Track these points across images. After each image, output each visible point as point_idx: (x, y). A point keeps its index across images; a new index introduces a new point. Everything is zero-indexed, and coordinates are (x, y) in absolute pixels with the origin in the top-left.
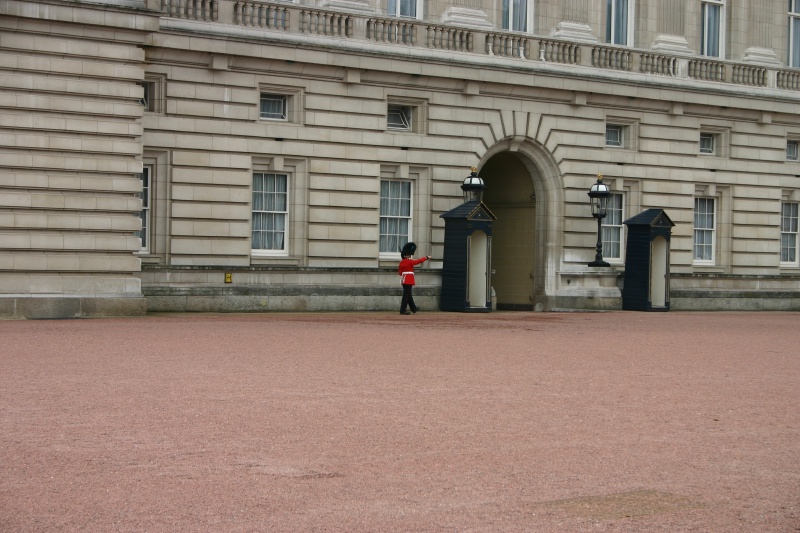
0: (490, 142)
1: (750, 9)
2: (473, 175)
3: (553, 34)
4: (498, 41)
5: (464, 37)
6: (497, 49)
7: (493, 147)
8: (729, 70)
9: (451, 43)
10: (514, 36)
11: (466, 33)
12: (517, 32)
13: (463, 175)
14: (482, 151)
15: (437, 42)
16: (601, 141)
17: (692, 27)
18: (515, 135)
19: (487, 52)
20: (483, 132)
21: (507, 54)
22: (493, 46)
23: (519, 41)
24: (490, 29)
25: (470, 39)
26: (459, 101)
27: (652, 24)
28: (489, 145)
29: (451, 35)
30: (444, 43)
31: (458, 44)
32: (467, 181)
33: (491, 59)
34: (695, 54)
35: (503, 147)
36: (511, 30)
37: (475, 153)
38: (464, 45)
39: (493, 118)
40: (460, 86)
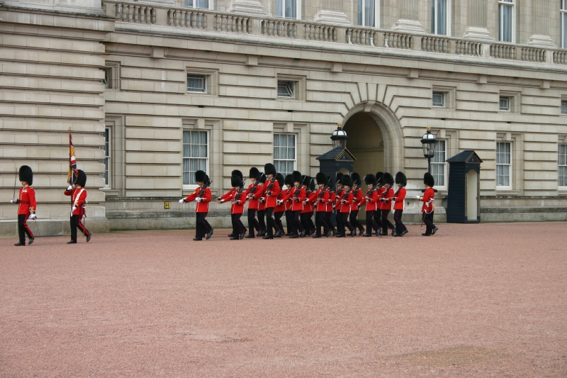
0: (351, 105)
1: (533, 8)
2: (339, 129)
3: (393, 28)
4: (355, 34)
5: (331, 31)
6: (354, 39)
7: (352, 109)
8: (519, 51)
9: (321, 36)
10: (366, 30)
11: (332, 28)
12: (368, 27)
13: (332, 130)
14: (345, 112)
15: (312, 35)
16: (429, 103)
17: (492, 21)
18: (368, 100)
19: (347, 42)
20: (346, 98)
21: (361, 43)
22: (352, 38)
23: (370, 33)
24: (349, 25)
25: (335, 32)
26: (329, 77)
27: (463, 20)
28: (350, 108)
29: (322, 30)
30: (317, 36)
31: (326, 36)
32: (335, 133)
33: (350, 46)
34: (494, 40)
35: (360, 109)
36: (363, 26)
37: (340, 113)
38: (331, 37)
39: (352, 88)
40: (328, 66)
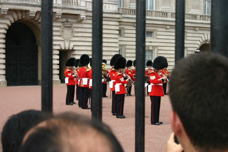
0: (201, 41)
2: (197, 49)
4: (203, 17)
5: (195, 16)
6: (203, 19)
7: (202, 42)
9: (192, 18)
10: (207, 16)
11: (195, 15)
12: (208, 15)
13: (195, 50)
14: (200, 43)
15: (188, 18)
18: (208, 39)
19: (200, 20)
20: (200, 39)
21: (205, 20)
22: (202, 18)
23: (208, 17)
24: (201, 14)
25: (196, 17)
26: (194, 32)
28: (201, 42)
29: (192, 16)
30: (190, 18)
31: (193, 18)
32: (196, 51)
33: (201, 21)
35: (205, 43)
36: (206, 14)
37: (198, 44)
38: (195, 18)
39: (202, 36)
40: (194, 28)
